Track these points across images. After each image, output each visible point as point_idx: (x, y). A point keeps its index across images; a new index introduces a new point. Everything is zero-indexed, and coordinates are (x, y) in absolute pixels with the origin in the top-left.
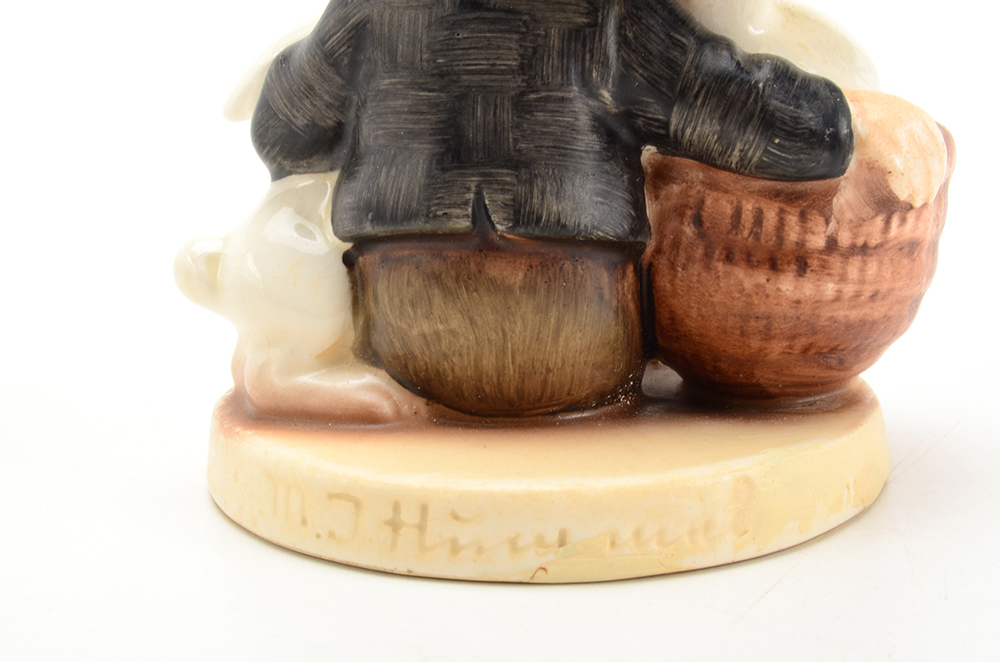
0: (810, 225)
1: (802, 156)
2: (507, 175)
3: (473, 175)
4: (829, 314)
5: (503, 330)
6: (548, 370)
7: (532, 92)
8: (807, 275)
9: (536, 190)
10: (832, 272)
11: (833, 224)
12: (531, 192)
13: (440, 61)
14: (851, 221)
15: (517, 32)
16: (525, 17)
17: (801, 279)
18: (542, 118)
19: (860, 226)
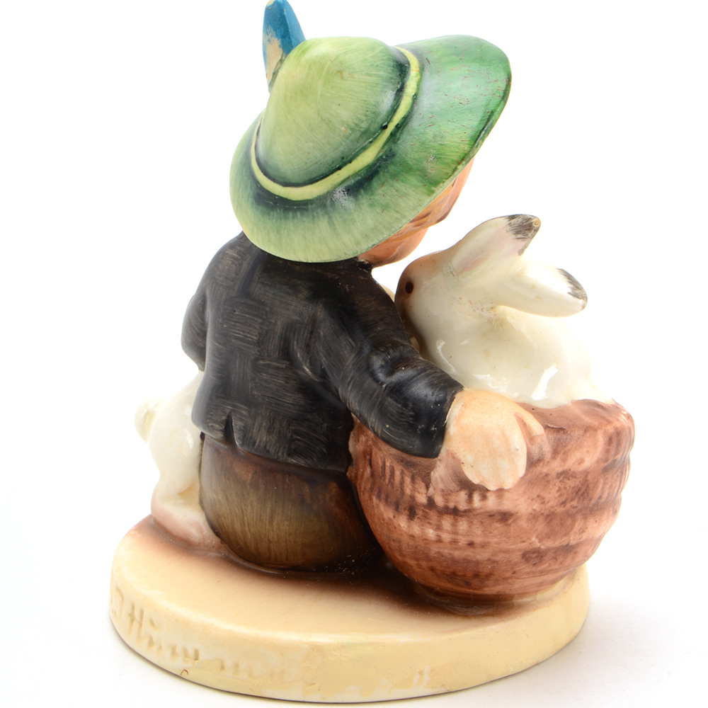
0: (417, 486)
1: (403, 440)
2: (245, 410)
3: (229, 405)
4: (437, 550)
5: (242, 509)
6: (270, 541)
7: (262, 359)
8: (415, 520)
9: (256, 424)
10: (431, 522)
11: (431, 489)
12: (254, 424)
13: (225, 326)
14: (443, 490)
15: (261, 318)
16: (268, 309)
17: (412, 522)
18: (265, 378)
19: (450, 495)
